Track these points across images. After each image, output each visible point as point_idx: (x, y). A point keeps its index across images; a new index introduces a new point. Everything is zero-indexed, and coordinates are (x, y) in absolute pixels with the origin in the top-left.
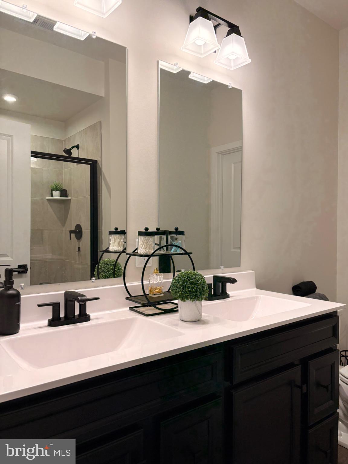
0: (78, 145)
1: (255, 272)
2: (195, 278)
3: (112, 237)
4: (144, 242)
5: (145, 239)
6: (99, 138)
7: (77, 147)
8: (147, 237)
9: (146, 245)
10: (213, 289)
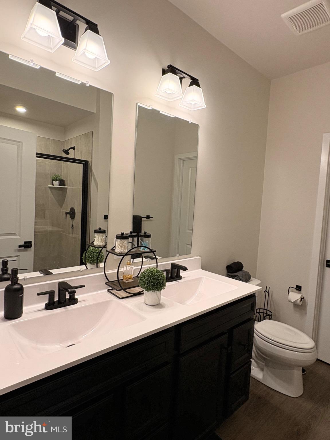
0: (74, 147)
1: (201, 258)
2: (156, 275)
3: (96, 235)
4: (120, 243)
5: (121, 241)
6: (91, 144)
7: (74, 148)
8: (123, 240)
9: (122, 245)
10: (170, 273)
